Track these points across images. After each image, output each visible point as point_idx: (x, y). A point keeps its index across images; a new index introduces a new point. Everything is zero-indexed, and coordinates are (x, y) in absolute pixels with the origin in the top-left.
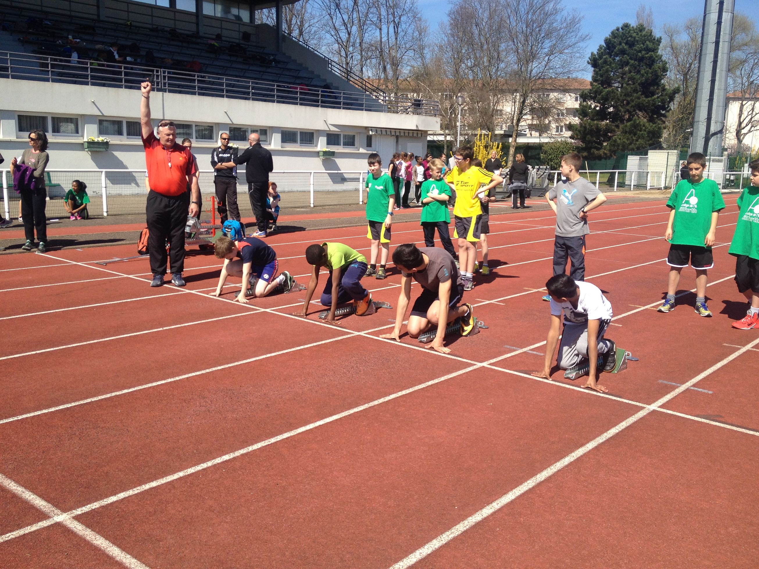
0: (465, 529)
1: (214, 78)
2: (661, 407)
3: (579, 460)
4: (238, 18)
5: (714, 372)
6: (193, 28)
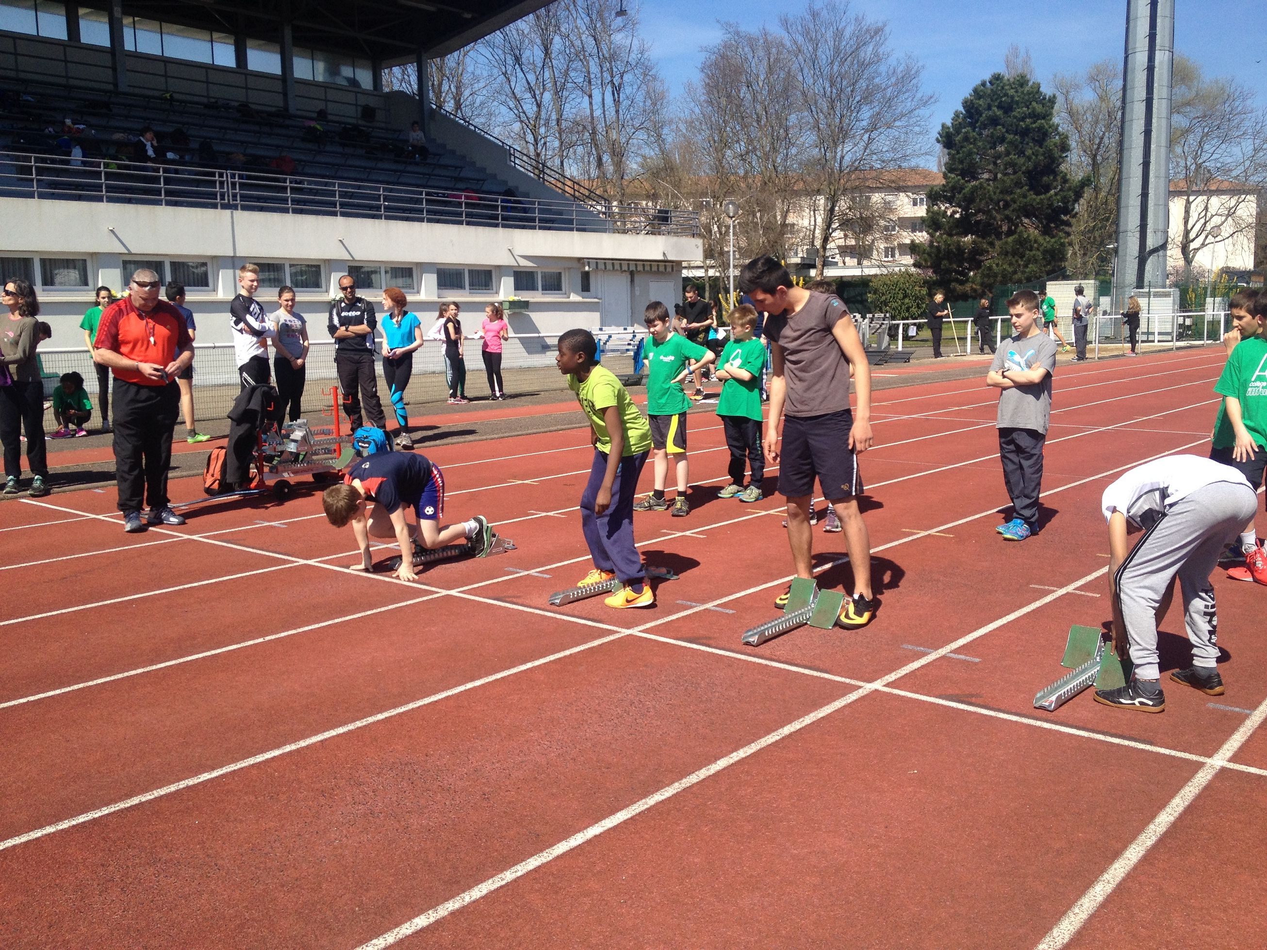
1: (316, 183)
4: (354, 82)
6: (278, 101)
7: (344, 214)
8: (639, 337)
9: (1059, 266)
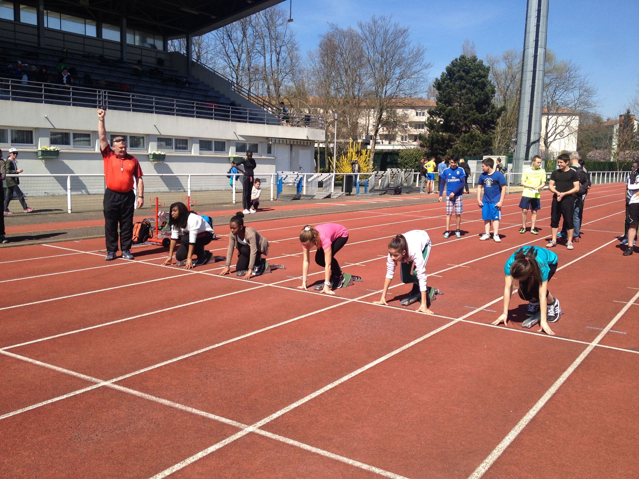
0: (526, 423)
2: (599, 343)
3: (568, 379)
4: (153, 46)
5: (619, 320)
6: (118, 54)
7: (156, 113)
8: (300, 176)
9: (489, 149)
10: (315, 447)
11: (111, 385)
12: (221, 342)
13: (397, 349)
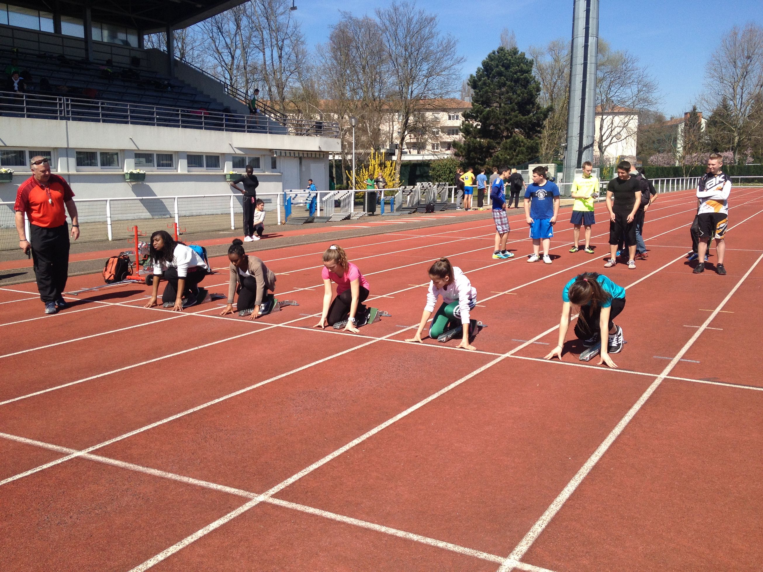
0: (588, 471)
2: (669, 375)
4: (127, 43)
5: (691, 347)
7: (132, 123)
9: (535, 156)
10: (340, 514)
11: (86, 455)
12: (222, 397)
13: (434, 393)
